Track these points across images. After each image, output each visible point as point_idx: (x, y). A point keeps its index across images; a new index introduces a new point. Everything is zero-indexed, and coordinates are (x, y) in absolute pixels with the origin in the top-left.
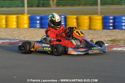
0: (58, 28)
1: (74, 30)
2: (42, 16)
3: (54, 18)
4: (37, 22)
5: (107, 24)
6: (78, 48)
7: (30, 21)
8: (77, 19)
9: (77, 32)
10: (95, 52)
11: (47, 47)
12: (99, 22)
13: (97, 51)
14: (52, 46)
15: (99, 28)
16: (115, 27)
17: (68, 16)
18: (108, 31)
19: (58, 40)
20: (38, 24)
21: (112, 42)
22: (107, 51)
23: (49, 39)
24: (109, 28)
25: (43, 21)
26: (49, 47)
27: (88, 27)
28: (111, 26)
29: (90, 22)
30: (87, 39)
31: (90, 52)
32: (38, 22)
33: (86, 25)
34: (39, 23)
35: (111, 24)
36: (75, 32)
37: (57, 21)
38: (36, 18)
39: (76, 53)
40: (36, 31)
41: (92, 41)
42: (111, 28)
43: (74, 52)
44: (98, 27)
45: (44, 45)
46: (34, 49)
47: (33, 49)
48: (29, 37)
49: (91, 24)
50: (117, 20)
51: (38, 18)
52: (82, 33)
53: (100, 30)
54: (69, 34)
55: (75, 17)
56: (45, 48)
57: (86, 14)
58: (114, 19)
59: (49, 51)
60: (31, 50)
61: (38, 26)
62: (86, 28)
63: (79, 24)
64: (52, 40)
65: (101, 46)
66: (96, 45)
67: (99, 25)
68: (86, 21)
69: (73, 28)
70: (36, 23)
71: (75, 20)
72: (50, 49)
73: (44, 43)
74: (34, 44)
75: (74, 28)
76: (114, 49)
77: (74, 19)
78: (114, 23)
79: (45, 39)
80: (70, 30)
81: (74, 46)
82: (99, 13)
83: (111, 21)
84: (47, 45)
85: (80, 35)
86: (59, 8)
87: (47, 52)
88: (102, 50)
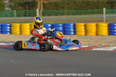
2: (53, 23)
8: (85, 26)
12: (105, 29)
17: (77, 24)
24: (114, 34)
27: (96, 33)
29: (97, 29)
33: (93, 31)
44: (105, 33)
49: (98, 30)
51: (49, 25)
55: (83, 24)
62: (94, 34)
63: (87, 31)
67: (105, 31)
68: (94, 28)
71: (83, 27)
77: (82, 26)
82: (104, 21)
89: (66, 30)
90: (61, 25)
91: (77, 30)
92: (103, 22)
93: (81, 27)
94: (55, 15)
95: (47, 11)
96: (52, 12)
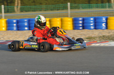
0: (44, 28)
1: (58, 30)
2: (18, 19)
3: (40, 19)
5: (77, 25)
6: (62, 45)
7: (8, 25)
8: (50, 21)
9: (60, 31)
10: (77, 47)
11: (34, 45)
12: (70, 23)
13: (79, 47)
14: (39, 44)
15: (70, 29)
16: (84, 27)
18: (79, 31)
19: (44, 39)
20: (15, 27)
21: (89, 40)
22: (87, 47)
23: (35, 38)
24: (79, 28)
26: (36, 45)
28: (80, 27)
29: (62, 24)
30: (69, 37)
31: (73, 48)
32: (15, 25)
35: (81, 25)
36: (58, 31)
37: (43, 22)
38: (13, 21)
39: (61, 49)
40: (15, 33)
41: (73, 38)
42: (81, 28)
43: (59, 49)
45: (31, 43)
46: (23, 47)
47: (21, 47)
48: (12, 38)
50: (85, 21)
51: (15, 21)
52: (65, 32)
53: (71, 30)
54: (52, 33)
55: (48, 19)
56: (33, 46)
57: (57, 16)
58: (83, 20)
59: (36, 48)
60: (20, 48)
61: (15, 29)
64: (39, 38)
65: (82, 43)
66: (77, 42)
67: (69, 26)
68: (58, 23)
69: (56, 28)
70: (13, 26)
72: (37, 46)
73: (32, 42)
74: (23, 42)
75: (58, 28)
76: (92, 45)
78: (83, 23)
79: (32, 38)
80: (54, 30)
81: (58, 43)
82: (69, 16)
83: (81, 22)
84: (34, 43)
85: (63, 33)
87: (34, 49)
88: (83, 46)
92: (67, 16)
94: (33, 11)
95: (25, 7)
96: (30, 7)
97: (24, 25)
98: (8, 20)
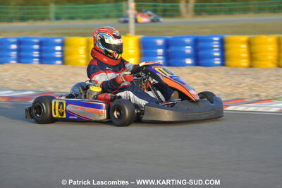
2: (169, 37)
4: (156, 53)
7: (143, 51)
8: (249, 43)
20: (161, 57)
25: (172, 49)
27: (275, 62)
29: (280, 51)
32: (160, 51)
33: (270, 57)
34: (161, 54)
38: (155, 43)
51: (160, 42)
55: (244, 38)
62: (271, 65)
63: (254, 55)
68: (271, 49)
70: (156, 55)
71: (244, 46)
77: (242, 43)
86: (200, 19)
89: (201, 53)
90: (188, 40)
91: (228, 53)
93: (238, 47)
97: (184, 52)
98: (143, 39)
